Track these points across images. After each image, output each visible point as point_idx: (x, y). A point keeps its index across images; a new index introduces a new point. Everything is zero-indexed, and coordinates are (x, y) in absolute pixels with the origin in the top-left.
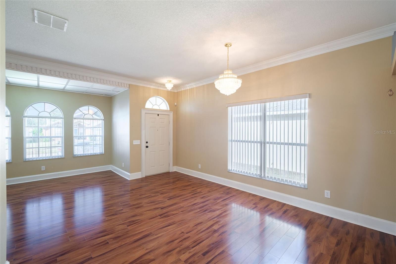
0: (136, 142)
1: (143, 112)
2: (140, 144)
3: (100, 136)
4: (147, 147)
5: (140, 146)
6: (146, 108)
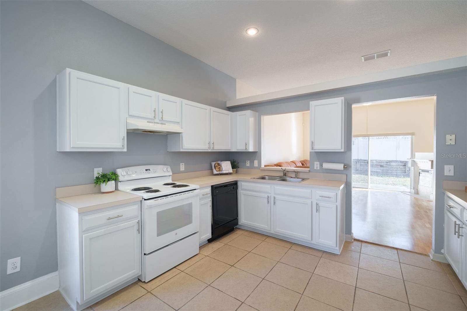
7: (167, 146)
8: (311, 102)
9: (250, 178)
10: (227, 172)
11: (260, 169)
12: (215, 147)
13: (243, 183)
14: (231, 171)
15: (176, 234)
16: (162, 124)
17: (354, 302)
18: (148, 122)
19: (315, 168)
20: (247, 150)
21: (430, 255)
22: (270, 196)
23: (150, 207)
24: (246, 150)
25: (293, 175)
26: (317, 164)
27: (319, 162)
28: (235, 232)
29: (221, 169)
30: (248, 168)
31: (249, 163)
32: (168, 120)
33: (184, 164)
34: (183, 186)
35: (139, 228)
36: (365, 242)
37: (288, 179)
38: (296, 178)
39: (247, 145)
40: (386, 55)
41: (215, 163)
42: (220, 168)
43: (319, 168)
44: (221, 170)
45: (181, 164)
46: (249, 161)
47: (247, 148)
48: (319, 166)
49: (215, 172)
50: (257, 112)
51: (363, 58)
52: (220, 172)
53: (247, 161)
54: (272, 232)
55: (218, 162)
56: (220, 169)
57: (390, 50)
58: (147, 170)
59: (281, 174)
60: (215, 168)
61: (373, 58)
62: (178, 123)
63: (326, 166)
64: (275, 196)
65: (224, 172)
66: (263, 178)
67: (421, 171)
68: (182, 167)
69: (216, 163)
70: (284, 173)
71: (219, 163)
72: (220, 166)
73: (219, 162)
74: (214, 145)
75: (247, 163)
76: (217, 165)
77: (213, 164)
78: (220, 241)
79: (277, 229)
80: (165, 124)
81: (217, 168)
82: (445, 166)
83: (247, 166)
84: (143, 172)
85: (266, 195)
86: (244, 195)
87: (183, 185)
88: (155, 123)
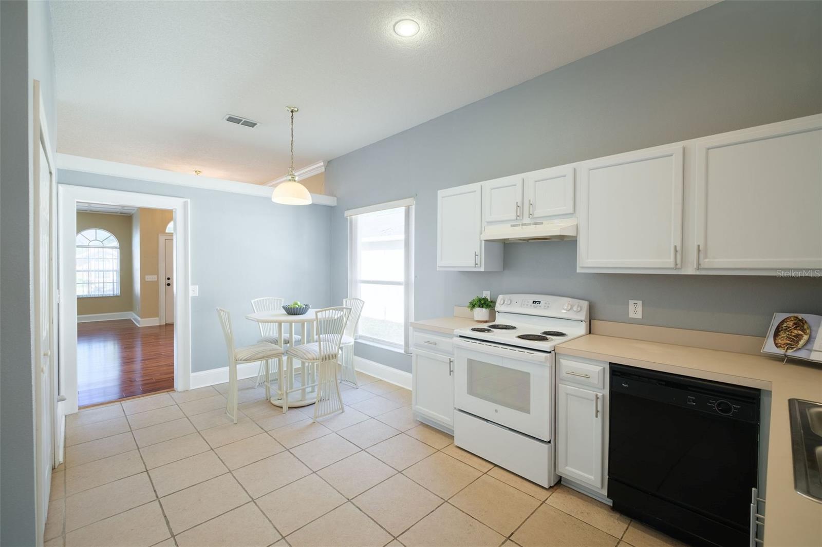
0: (150, 278)
1: (162, 239)
2: (156, 280)
3: (113, 271)
4: (169, 285)
5: (156, 283)
6: (167, 233)
16: (535, 224)
18: (513, 226)
29: (799, 342)
32: (542, 215)
33: (641, 302)
41: (786, 315)
42: (799, 336)
44: (798, 345)
45: (631, 302)
49: (769, 347)
52: (791, 353)
55: (800, 316)
56: (796, 342)
58: (536, 302)
60: (776, 335)
68: (634, 310)
69: (790, 317)
71: (801, 320)
72: (804, 330)
73: (808, 318)
76: (792, 324)
77: (779, 318)
80: (542, 223)
81: (784, 334)
84: (527, 305)
88: (523, 225)
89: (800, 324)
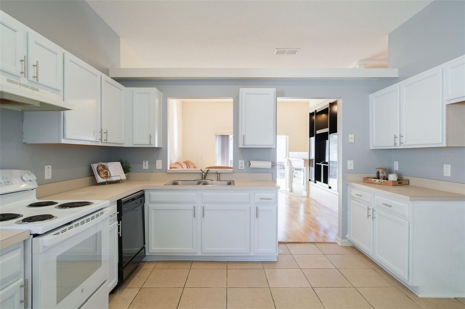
7: (23, 133)
8: (241, 89)
9: (164, 185)
10: (118, 178)
11: (166, 172)
12: (108, 138)
13: (152, 193)
14: (123, 176)
15: (82, 291)
16: (32, 88)
17: (321, 302)
18: (9, 81)
19: (240, 168)
20: (152, 145)
21: (338, 243)
22: (196, 206)
23: (47, 249)
24: (150, 144)
25: (214, 177)
26: (241, 163)
27: (243, 160)
28: (143, 268)
29: (109, 174)
30: (146, 171)
31: (147, 165)
33: (50, 166)
34: (82, 204)
35: (26, 297)
36: (288, 243)
37: (209, 182)
38: (219, 181)
39: (152, 139)
40: (294, 53)
41: (97, 165)
42: (106, 172)
43: (243, 168)
44: (109, 176)
45: (46, 167)
46: (147, 162)
47: (152, 141)
48: (243, 165)
49: (100, 180)
50: (161, 92)
51: (276, 50)
52: (108, 180)
53: (144, 162)
54: (199, 254)
55: (103, 164)
56: (107, 175)
57: (300, 49)
59: (199, 177)
60: (99, 174)
61: (283, 53)
62: (58, 90)
63: (254, 164)
64: (204, 206)
65: (114, 179)
66: (175, 183)
67: (294, 169)
68: (48, 173)
69: (99, 165)
70: (202, 175)
71: (104, 166)
72: (106, 169)
74: (107, 135)
75: (144, 165)
76: (101, 168)
77: (95, 166)
78: (128, 286)
79: (207, 249)
80: (38, 90)
81: (101, 173)
82: (348, 161)
83: (144, 168)
85: (191, 207)
86: (154, 210)
87: (80, 203)
88: (20, 85)
89: (104, 167)
